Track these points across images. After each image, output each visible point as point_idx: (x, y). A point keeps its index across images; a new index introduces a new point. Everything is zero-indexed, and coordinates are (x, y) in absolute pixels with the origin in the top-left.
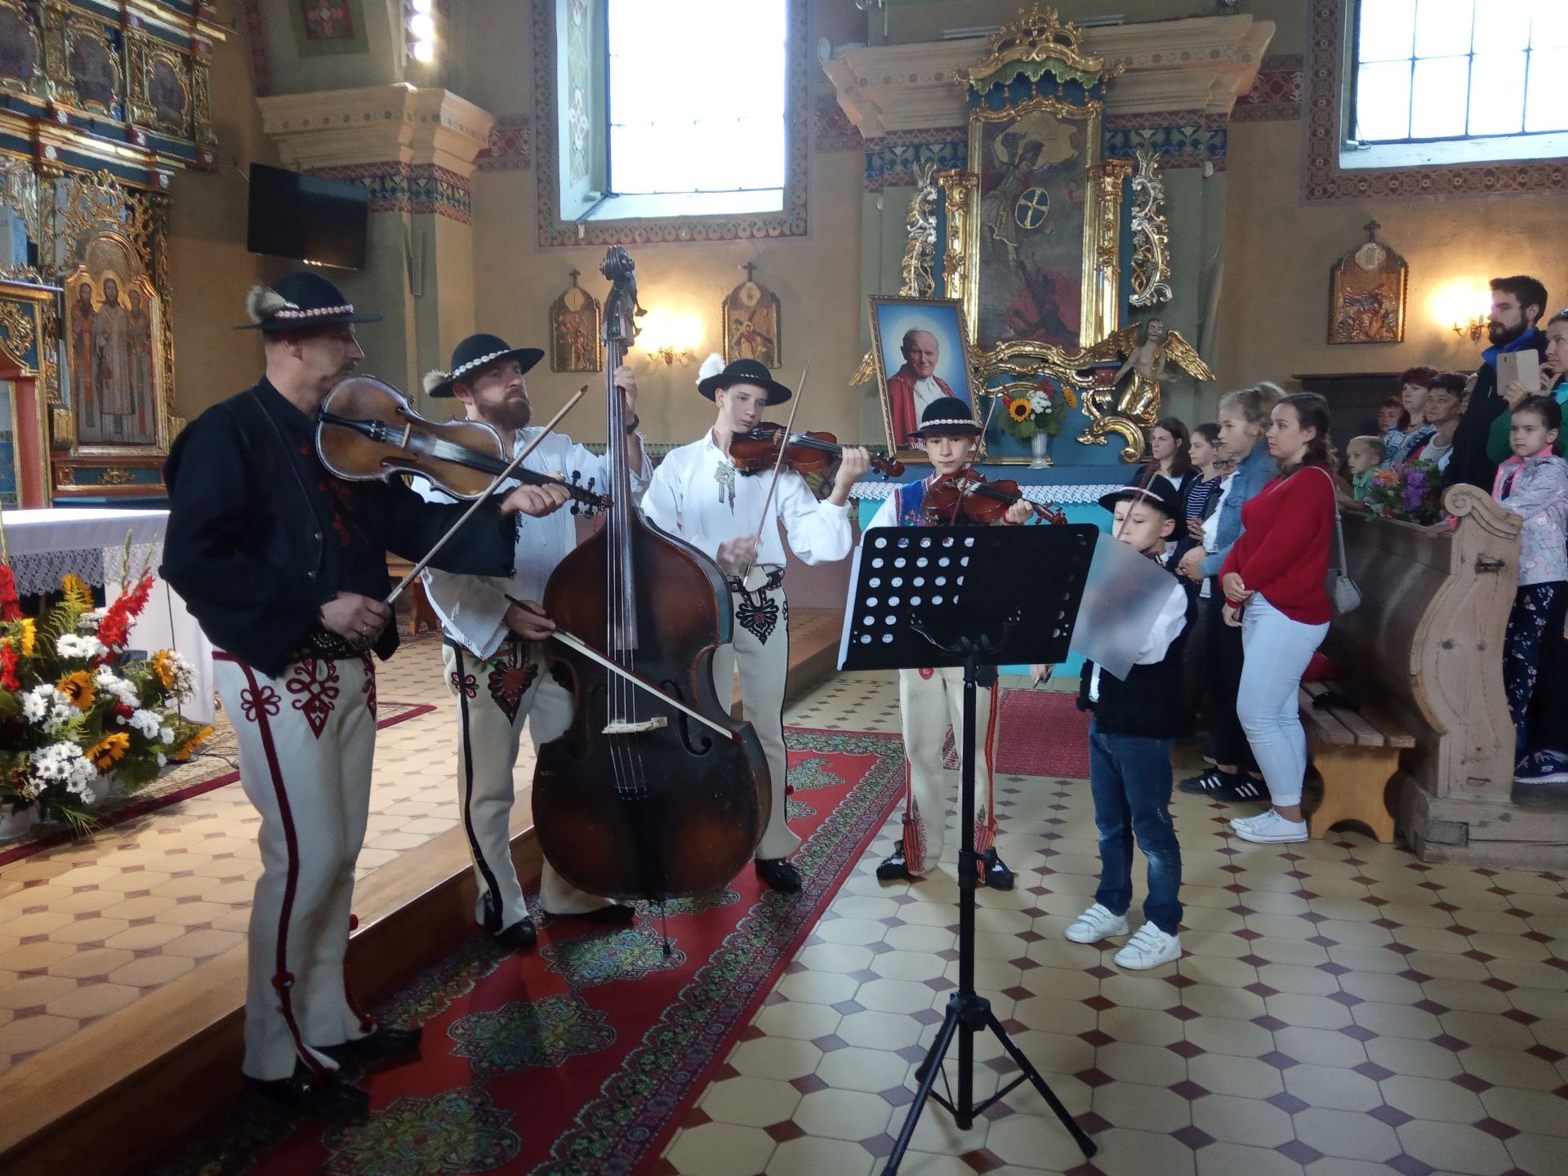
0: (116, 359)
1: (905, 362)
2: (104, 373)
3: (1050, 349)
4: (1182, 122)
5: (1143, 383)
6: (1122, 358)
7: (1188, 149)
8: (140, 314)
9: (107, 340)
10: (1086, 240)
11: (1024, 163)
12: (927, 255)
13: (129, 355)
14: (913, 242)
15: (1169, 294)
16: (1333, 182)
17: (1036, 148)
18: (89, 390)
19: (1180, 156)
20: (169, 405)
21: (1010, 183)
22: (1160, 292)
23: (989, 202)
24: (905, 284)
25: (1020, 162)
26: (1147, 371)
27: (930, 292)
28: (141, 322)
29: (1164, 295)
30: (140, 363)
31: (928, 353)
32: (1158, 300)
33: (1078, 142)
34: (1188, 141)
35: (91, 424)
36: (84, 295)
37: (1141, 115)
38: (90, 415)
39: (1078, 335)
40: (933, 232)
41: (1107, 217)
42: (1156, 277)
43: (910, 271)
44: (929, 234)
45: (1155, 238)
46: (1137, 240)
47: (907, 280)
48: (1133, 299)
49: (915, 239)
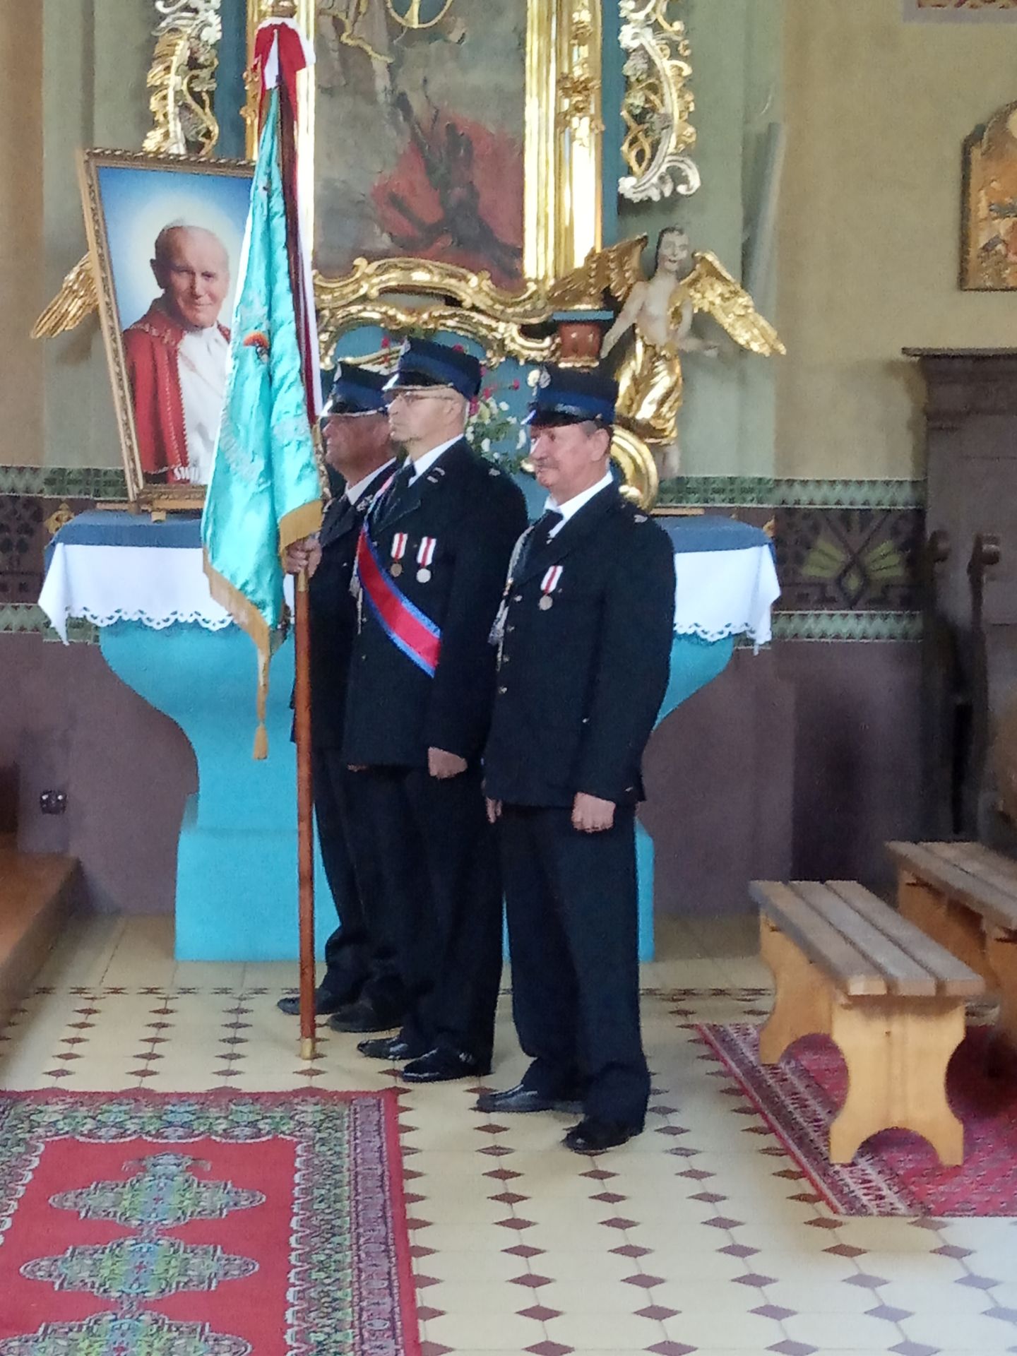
1: (159, 292)
3: (463, 278)
5: (653, 355)
6: (612, 303)
10: (531, 61)
12: (202, 67)
14: (172, 37)
15: (695, 181)
22: (676, 176)
24: (154, 125)
26: (659, 331)
27: (209, 145)
29: (685, 181)
31: (207, 275)
32: (674, 191)
39: (519, 253)
40: (215, 20)
41: (576, 17)
42: (670, 144)
43: (165, 98)
44: (206, 24)
45: (665, 65)
46: (632, 68)
47: (160, 117)
48: (627, 185)
49: (174, 30)
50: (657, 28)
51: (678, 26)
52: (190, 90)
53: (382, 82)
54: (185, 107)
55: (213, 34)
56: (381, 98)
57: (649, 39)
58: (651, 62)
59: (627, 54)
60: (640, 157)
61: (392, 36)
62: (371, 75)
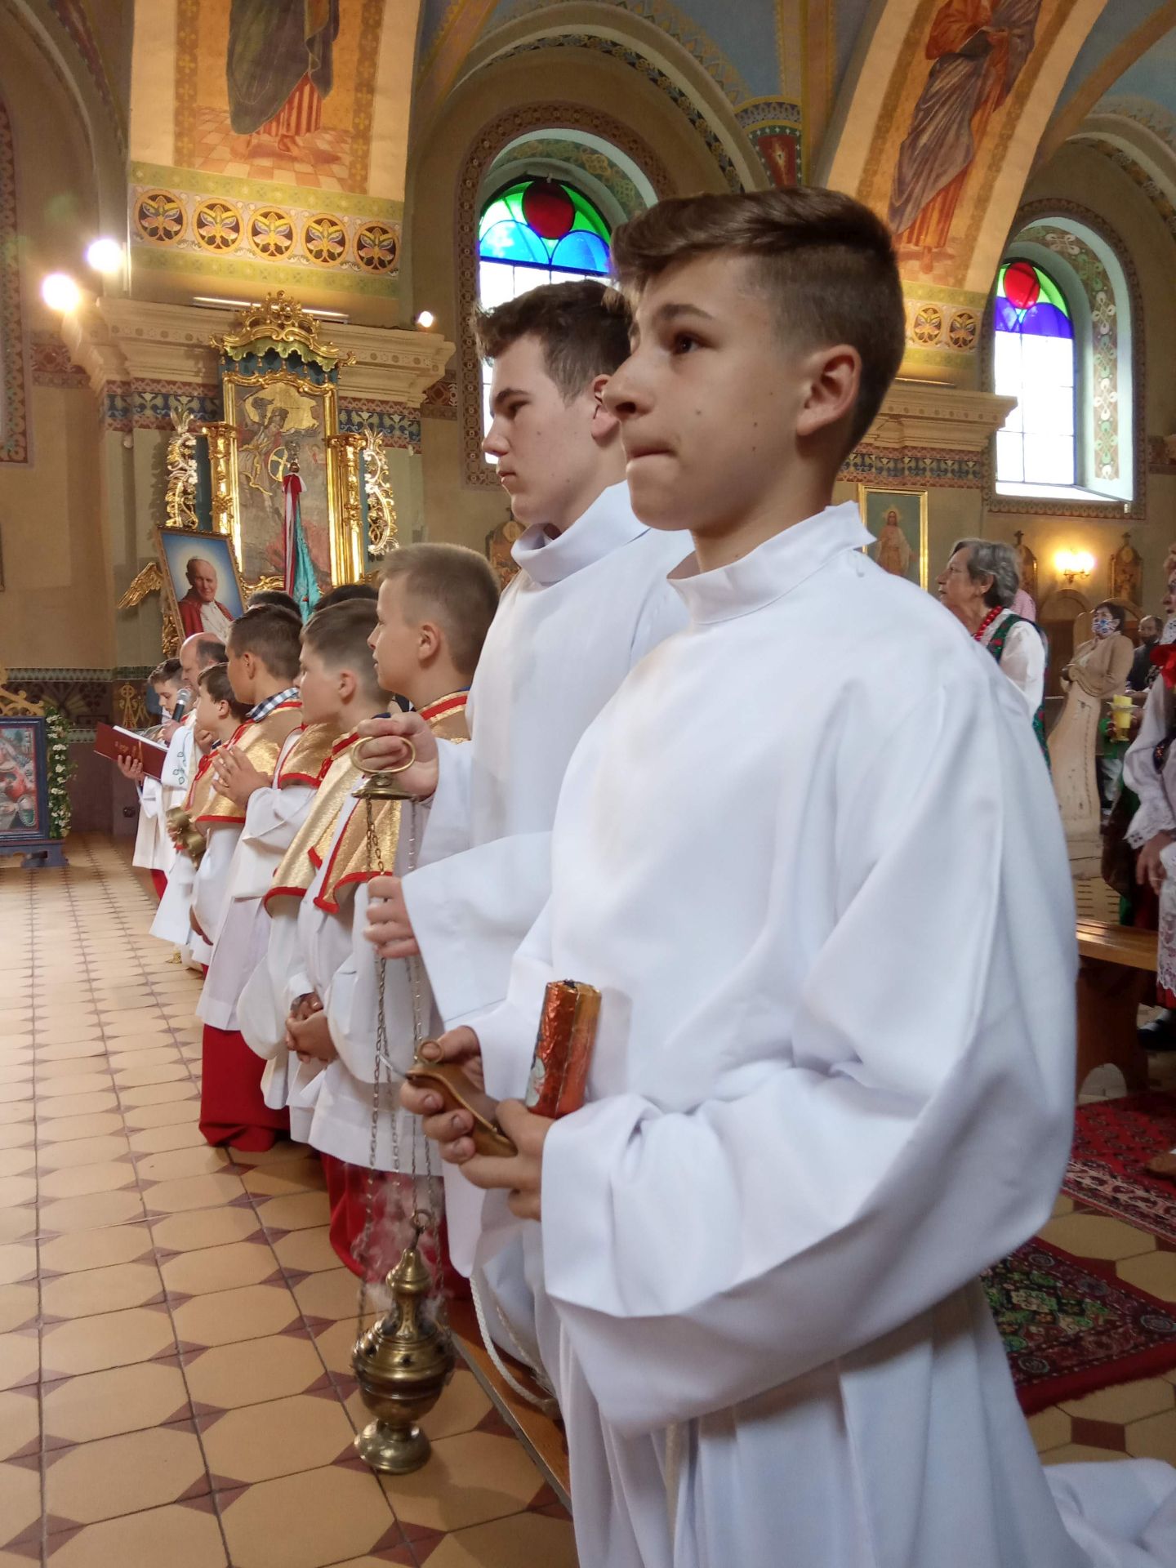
1: (190, 587)
4: (392, 411)
7: (397, 433)
10: (331, 496)
11: (273, 424)
12: (190, 494)
14: (175, 482)
16: (483, 472)
17: (283, 414)
19: (392, 437)
21: (262, 440)
22: (390, 545)
23: (244, 454)
24: (170, 518)
25: (270, 423)
27: (196, 526)
31: (209, 580)
33: (317, 414)
34: (397, 426)
37: (359, 400)
40: (195, 474)
41: (350, 479)
42: (387, 533)
43: (173, 506)
44: (190, 476)
45: (384, 501)
46: (371, 501)
47: (172, 515)
48: (372, 548)
49: (176, 478)
50: (380, 485)
51: (388, 485)
52: (185, 504)
53: (268, 503)
54: (182, 511)
55: (194, 480)
56: (268, 509)
57: (376, 490)
58: (378, 499)
59: (369, 496)
60: (376, 538)
61: (271, 485)
62: (263, 501)
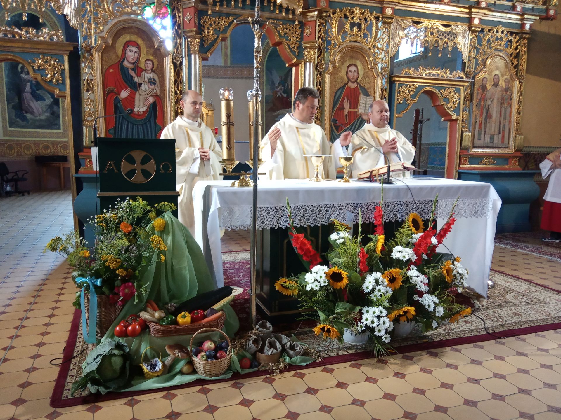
0: (494, 111)
2: (489, 116)
8: (508, 89)
9: (492, 102)
13: (501, 107)
18: (480, 125)
20: (517, 130)
28: (508, 93)
30: (505, 111)
35: (479, 139)
36: (484, 82)
38: (480, 134)
